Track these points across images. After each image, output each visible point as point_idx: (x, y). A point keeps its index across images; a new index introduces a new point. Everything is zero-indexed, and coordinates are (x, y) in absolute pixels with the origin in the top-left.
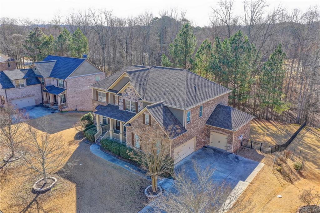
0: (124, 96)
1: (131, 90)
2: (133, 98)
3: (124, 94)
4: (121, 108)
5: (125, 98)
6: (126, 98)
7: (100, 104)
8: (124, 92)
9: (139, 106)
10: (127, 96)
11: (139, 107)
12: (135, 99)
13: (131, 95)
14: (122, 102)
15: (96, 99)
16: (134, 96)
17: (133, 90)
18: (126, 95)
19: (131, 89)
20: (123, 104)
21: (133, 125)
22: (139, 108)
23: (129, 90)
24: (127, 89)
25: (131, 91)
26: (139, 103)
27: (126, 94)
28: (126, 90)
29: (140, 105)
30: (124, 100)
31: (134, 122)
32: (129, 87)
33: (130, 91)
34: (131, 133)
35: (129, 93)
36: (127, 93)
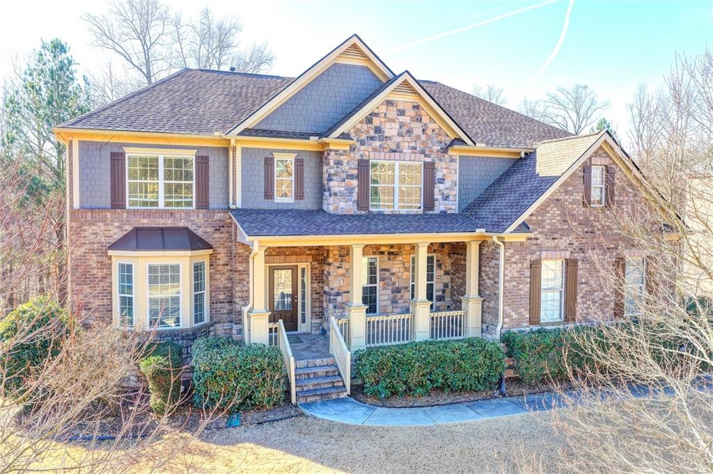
0: (363, 143)
1: (402, 113)
2: (414, 148)
3: (364, 137)
4: (342, 205)
5: (364, 151)
6: (375, 150)
7: (145, 222)
8: (365, 126)
9: (439, 175)
10: (377, 144)
11: (442, 181)
12: (423, 152)
13: (400, 135)
14: (351, 177)
15: (107, 201)
16: (418, 137)
17: (411, 112)
18: (372, 138)
19: (400, 107)
20: (355, 183)
21: (540, 224)
22: (441, 186)
23: (392, 113)
24: (383, 109)
25: (402, 118)
26: (439, 165)
27: (372, 133)
28: (377, 115)
29: (445, 171)
30: (363, 165)
31: (543, 210)
32: (389, 103)
33: (393, 121)
34: (527, 264)
35: (391, 130)
36: (378, 130)
